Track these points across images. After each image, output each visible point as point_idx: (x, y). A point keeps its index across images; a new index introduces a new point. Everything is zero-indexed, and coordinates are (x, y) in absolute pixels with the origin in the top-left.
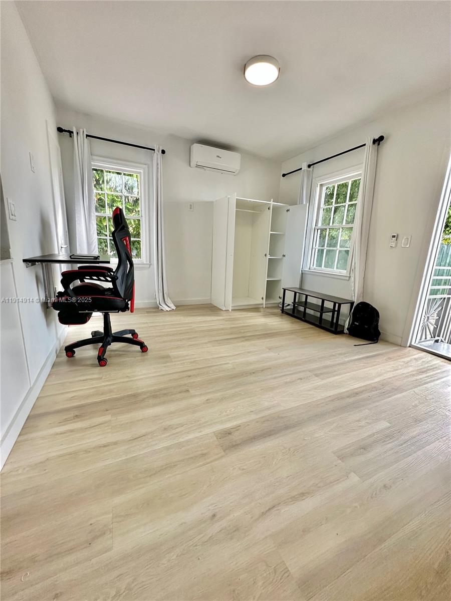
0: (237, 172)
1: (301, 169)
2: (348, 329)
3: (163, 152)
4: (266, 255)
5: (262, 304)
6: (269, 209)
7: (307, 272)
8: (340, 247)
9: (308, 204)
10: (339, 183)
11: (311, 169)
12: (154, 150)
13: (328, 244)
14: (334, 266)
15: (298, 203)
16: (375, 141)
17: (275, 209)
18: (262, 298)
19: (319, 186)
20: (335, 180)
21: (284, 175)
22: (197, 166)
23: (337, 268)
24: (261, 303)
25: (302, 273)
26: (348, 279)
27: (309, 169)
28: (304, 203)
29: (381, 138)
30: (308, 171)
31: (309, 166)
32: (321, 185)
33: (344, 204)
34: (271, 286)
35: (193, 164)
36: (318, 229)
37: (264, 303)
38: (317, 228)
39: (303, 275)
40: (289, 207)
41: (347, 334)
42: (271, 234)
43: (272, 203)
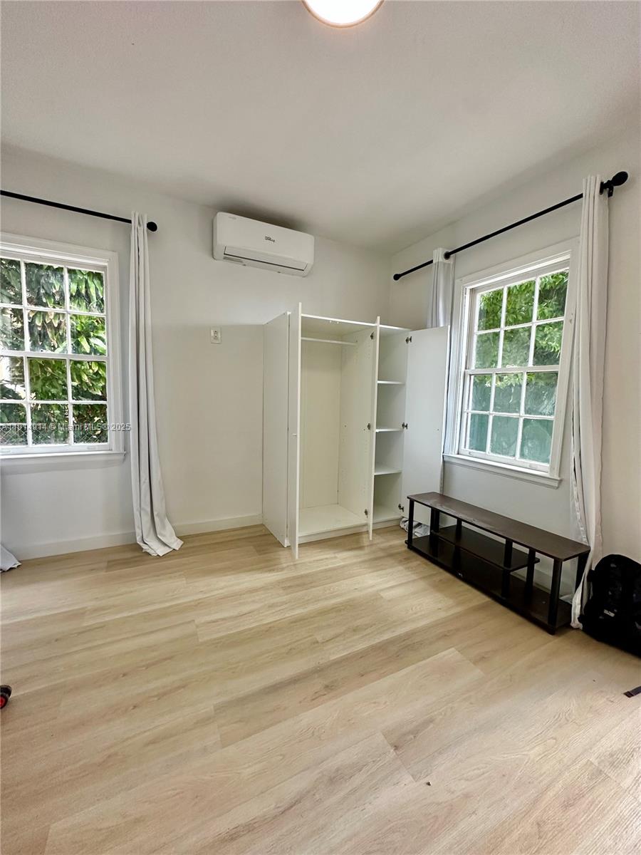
0: (309, 268)
1: (431, 262)
2: (580, 619)
3: (152, 227)
4: (369, 426)
5: (366, 525)
6: (372, 337)
7: (454, 461)
8: (527, 412)
9: (449, 326)
10: (512, 285)
11: (451, 261)
12: (129, 221)
13: (495, 404)
14: (515, 451)
15: (429, 324)
16: (603, 187)
17: (385, 337)
18: (366, 512)
19: (468, 292)
20: (506, 278)
21: (397, 277)
22: (228, 257)
23: (522, 455)
24: (364, 522)
25: (444, 462)
26: (556, 484)
27: (447, 261)
28: (442, 325)
29: (621, 178)
30: (444, 264)
31: (447, 256)
32: (473, 291)
33: (526, 325)
34: (383, 486)
35: (219, 252)
36: (470, 375)
37: (371, 523)
38: (469, 372)
39: (446, 464)
40: (411, 334)
41: (578, 629)
42: (378, 384)
43: (378, 325)
